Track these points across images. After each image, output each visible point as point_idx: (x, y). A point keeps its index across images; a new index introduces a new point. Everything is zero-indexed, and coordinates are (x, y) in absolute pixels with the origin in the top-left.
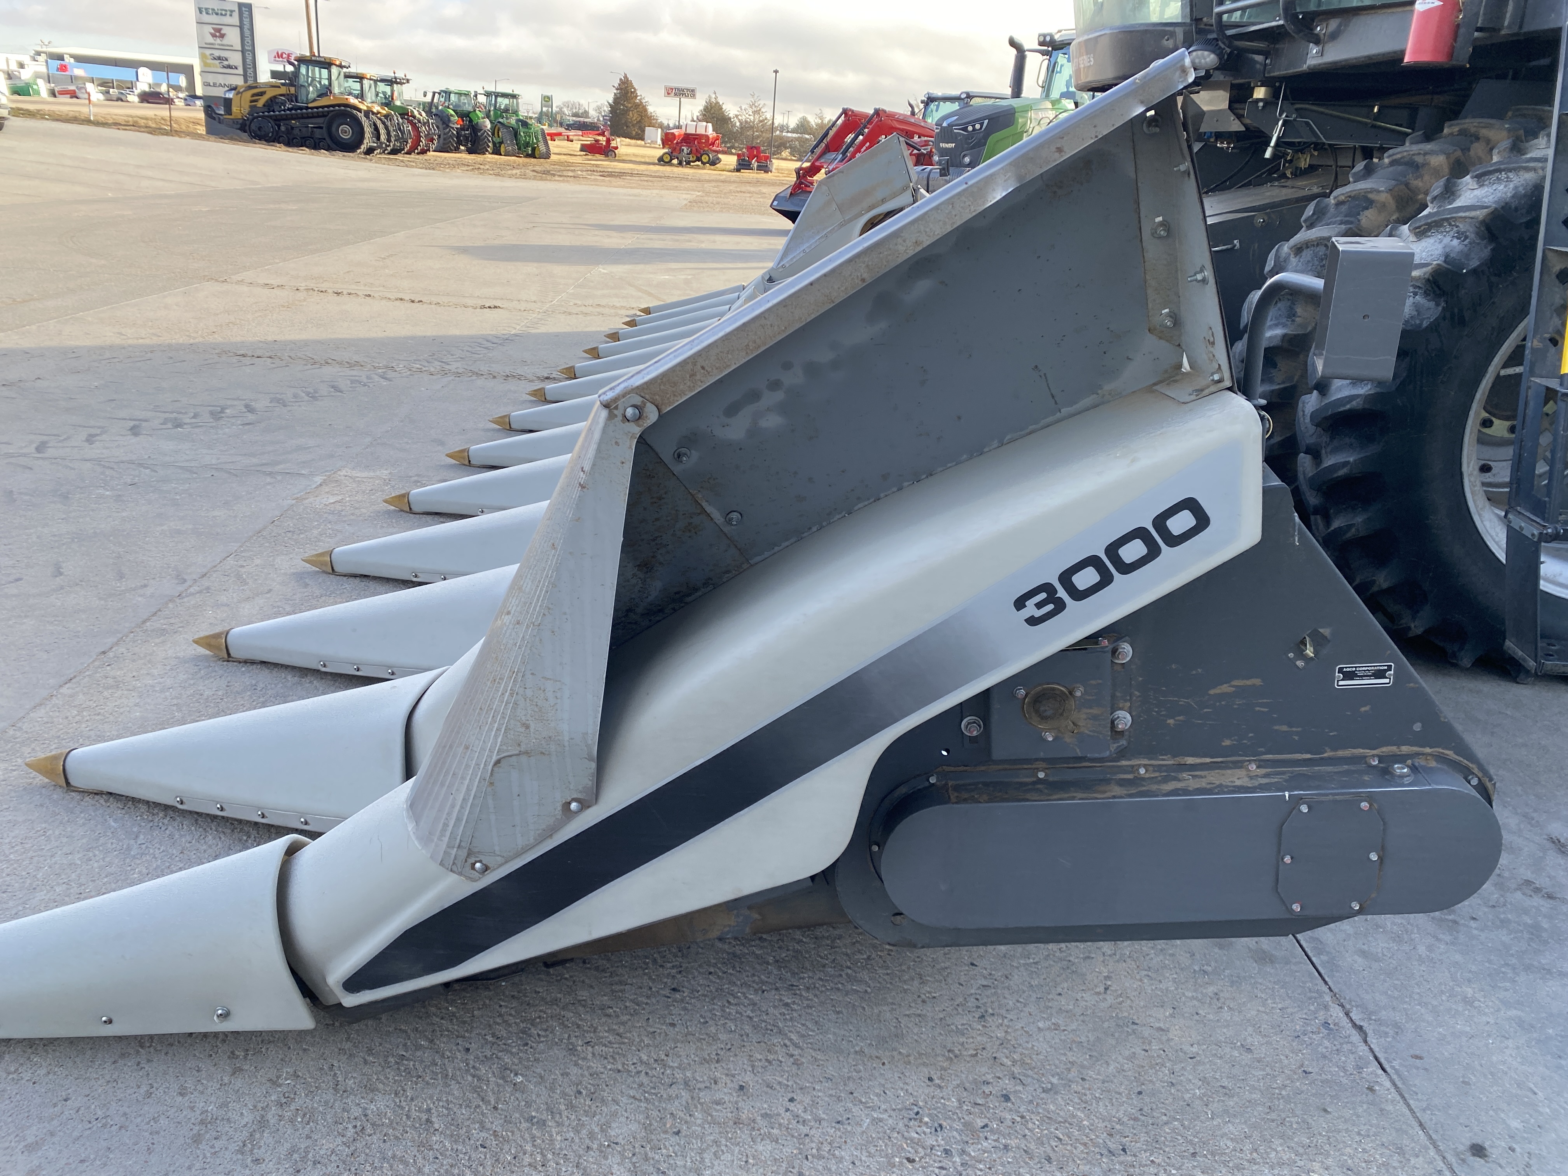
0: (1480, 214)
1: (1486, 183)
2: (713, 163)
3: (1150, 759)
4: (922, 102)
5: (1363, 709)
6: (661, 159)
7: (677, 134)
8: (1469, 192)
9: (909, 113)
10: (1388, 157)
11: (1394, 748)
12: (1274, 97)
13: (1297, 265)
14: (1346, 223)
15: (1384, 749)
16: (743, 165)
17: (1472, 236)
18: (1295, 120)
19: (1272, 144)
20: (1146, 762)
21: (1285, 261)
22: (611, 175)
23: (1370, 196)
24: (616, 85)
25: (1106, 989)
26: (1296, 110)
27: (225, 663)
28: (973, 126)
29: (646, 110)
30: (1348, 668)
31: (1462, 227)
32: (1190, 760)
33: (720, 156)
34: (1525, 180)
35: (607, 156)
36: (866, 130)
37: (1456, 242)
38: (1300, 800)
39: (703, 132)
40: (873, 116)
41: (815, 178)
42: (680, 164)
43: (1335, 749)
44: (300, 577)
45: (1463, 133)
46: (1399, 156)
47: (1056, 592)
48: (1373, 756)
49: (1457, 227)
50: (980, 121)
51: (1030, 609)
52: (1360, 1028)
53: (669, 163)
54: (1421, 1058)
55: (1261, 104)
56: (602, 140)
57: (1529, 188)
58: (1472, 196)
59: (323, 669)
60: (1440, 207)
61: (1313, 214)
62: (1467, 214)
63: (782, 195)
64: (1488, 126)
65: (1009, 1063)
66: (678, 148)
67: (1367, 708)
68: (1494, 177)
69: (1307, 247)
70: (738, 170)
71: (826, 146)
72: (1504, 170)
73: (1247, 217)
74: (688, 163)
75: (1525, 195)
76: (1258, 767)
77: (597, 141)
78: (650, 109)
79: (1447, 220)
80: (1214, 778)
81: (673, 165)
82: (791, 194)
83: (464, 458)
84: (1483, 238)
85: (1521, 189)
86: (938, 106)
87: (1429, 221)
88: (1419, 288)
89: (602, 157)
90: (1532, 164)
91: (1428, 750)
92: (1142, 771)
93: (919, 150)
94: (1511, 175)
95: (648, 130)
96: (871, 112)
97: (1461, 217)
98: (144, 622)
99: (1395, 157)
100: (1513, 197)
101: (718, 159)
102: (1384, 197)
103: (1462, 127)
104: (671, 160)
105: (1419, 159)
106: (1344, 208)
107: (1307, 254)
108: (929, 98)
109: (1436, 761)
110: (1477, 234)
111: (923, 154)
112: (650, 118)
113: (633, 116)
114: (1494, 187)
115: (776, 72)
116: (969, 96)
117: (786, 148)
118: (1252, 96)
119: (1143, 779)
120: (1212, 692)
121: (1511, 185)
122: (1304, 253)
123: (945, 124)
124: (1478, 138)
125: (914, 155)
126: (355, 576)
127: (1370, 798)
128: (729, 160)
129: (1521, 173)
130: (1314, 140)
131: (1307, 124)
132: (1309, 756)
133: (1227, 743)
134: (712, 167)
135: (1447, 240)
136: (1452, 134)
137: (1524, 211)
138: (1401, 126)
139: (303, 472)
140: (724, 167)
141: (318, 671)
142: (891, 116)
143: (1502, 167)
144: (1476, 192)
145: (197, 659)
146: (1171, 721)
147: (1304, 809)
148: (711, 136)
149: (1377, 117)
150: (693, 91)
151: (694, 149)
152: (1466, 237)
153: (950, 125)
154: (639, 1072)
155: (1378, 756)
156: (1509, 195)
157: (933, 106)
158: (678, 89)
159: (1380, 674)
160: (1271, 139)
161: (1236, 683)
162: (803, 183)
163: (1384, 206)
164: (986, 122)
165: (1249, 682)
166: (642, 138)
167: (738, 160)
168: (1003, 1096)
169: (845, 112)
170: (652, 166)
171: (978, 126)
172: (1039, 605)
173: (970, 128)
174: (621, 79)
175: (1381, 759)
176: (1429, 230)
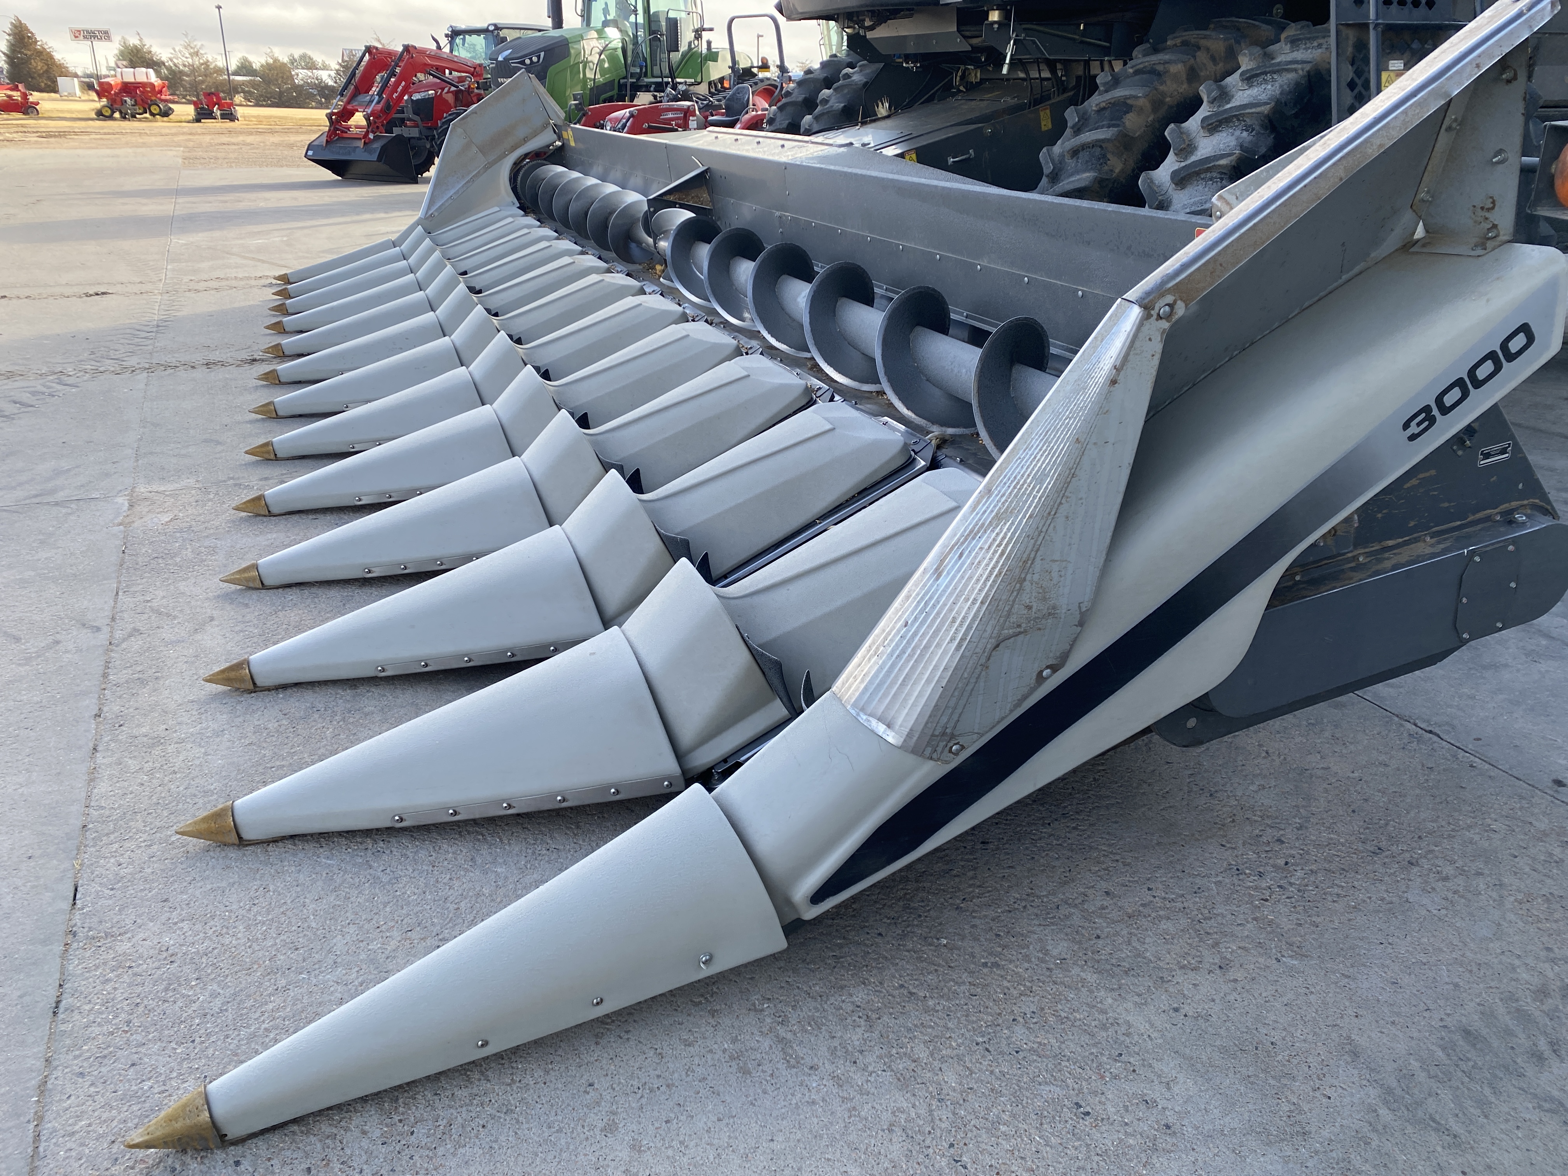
0: (1266, 109)
1: (1255, 84)
2: (166, 114)
3: (1365, 548)
4: (447, 36)
5: (1492, 480)
6: (100, 114)
7: (112, 83)
8: (1241, 93)
9: (435, 48)
10: (1132, 68)
11: (1507, 505)
12: (1006, 19)
13: (1076, 166)
14: (1114, 126)
15: (1501, 507)
16: (203, 114)
17: (1257, 128)
18: (1024, 39)
19: (1007, 61)
20: (1363, 551)
21: (1060, 163)
22: (49, 135)
23: (1129, 102)
24: (8, 31)
25: (1267, 753)
26: (1025, 29)
27: (253, 695)
28: (531, 59)
29: (52, 57)
30: (1486, 450)
31: (1249, 121)
32: (1390, 543)
33: (171, 106)
34: (1288, 79)
35: (25, 113)
36: (398, 70)
37: (1245, 134)
38: (1472, 553)
39: (145, 80)
40: (403, 53)
41: (349, 123)
42: (124, 117)
43: (1474, 514)
44: (227, 597)
45: (1185, 43)
46: (1141, 66)
47: (1432, 411)
48: (1497, 513)
49: (1245, 121)
50: (536, 53)
51: (1414, 429)
52: (1430, 732)
53: (111, 117)
54: (1480, 739)
55: (996, 26)
56: (17, 95)
57: (1291, 86)
58: (1245, 95)
59: (383, 674)
60: (1219, 106)
61: (1079, 121)
62: (1253, 110)
63: (314, 143)
64: (1205, 37)
65: (1260, 819)
66: (118, 99)
67: (1495, 478)
68: (1260, 79)
69: (1083, 149)
70: (198, 120)
71: (356, 87)
72: (1269, 72)
73: (975, 129)
74: (134, 116)
75: (1290, 92)
76: (1431, 538)
77: (9, 97)
78: (57, 56)
79: (1235, 116)
80: (1406, 554)
81: (115, 119)
82: (327, 141)
83: (268, 452)
84: (1266, 128)
85: (1285, 87)
86: (464, 40)
87: (1220, 118)
88: (1225, 174)
89: (20, 115)
90: (1293, 66)
91: (1526, 502)
92: (1361, 559)
93: (457, 87)
94: (1275, 76)
95: (60, 80)
96: (400, 49)
97: (1249, 113)
98: (105, 675)
99: (1138, 67)
100: (1281, 94)
101: (170, 109)
102: (1141, 102)
103: (1184, 38)
104: (113, 112)
105: (1160, 68)
106: (1107, 113)
107: (1084, 155)
108: (453, 31)
109: (1531, 509)
110: (1262, 126)
111: (461, 90)
112: (60, 66)
113: (38, 65)
114: (1263, 86)
115: (219, 7)
116: (497, 28)
117: (238, 93)
118: (987, 19)
119: (1362, 564)
120: (1406, 486)
121: (1277, 85)
122: (1081, 155)
123: (500, 59)
124: (1199, 48)
125: (452, 92)
126: (289, 586)
127: (1514, 541)
128: (185, 110)
129: (1284, 74)
130: (1040, 56)
131: (1034, 42)
132: (1459, 523)
133: (1412, 524)
134: (165, 119)
135: (1238, 133)
136: (1175, 45)
137: (1292, 104)
138: (1100, 40)
139: (94, 496)
140: (179, 119)
141: (376, 677)
142: (422, 52)
143: (1267, 70)
144: (1248, 92)
145: (215, 697)
146: (1379, 515)
147: (1477, 559)
148: (156, 84)
149: (1084, 33)
150: (106, 32)
151: (139, 99)
152: (1253, 130)
153: (506, 59)
154: (1025, 907)
155: (1499, 513)
156: (1278, 92)
157: (458, 40)
158: (87, 32)
159: (1503, 451)
160: (1006, 57)
161: (1421, 476)
162: (338, 129)
163: (1141, 110)
164: (542, 54)
165: (1427, 474)
166: (55, 90)
167: (196, 109)
168: (1277, 840)
169: (369, 50)
170: (91, 122)
171: (535, 59)
172: (1418, 425)
173: (528, 61)
174: (12, 23)
175: (1502, 514)
176: (1218, 126)
